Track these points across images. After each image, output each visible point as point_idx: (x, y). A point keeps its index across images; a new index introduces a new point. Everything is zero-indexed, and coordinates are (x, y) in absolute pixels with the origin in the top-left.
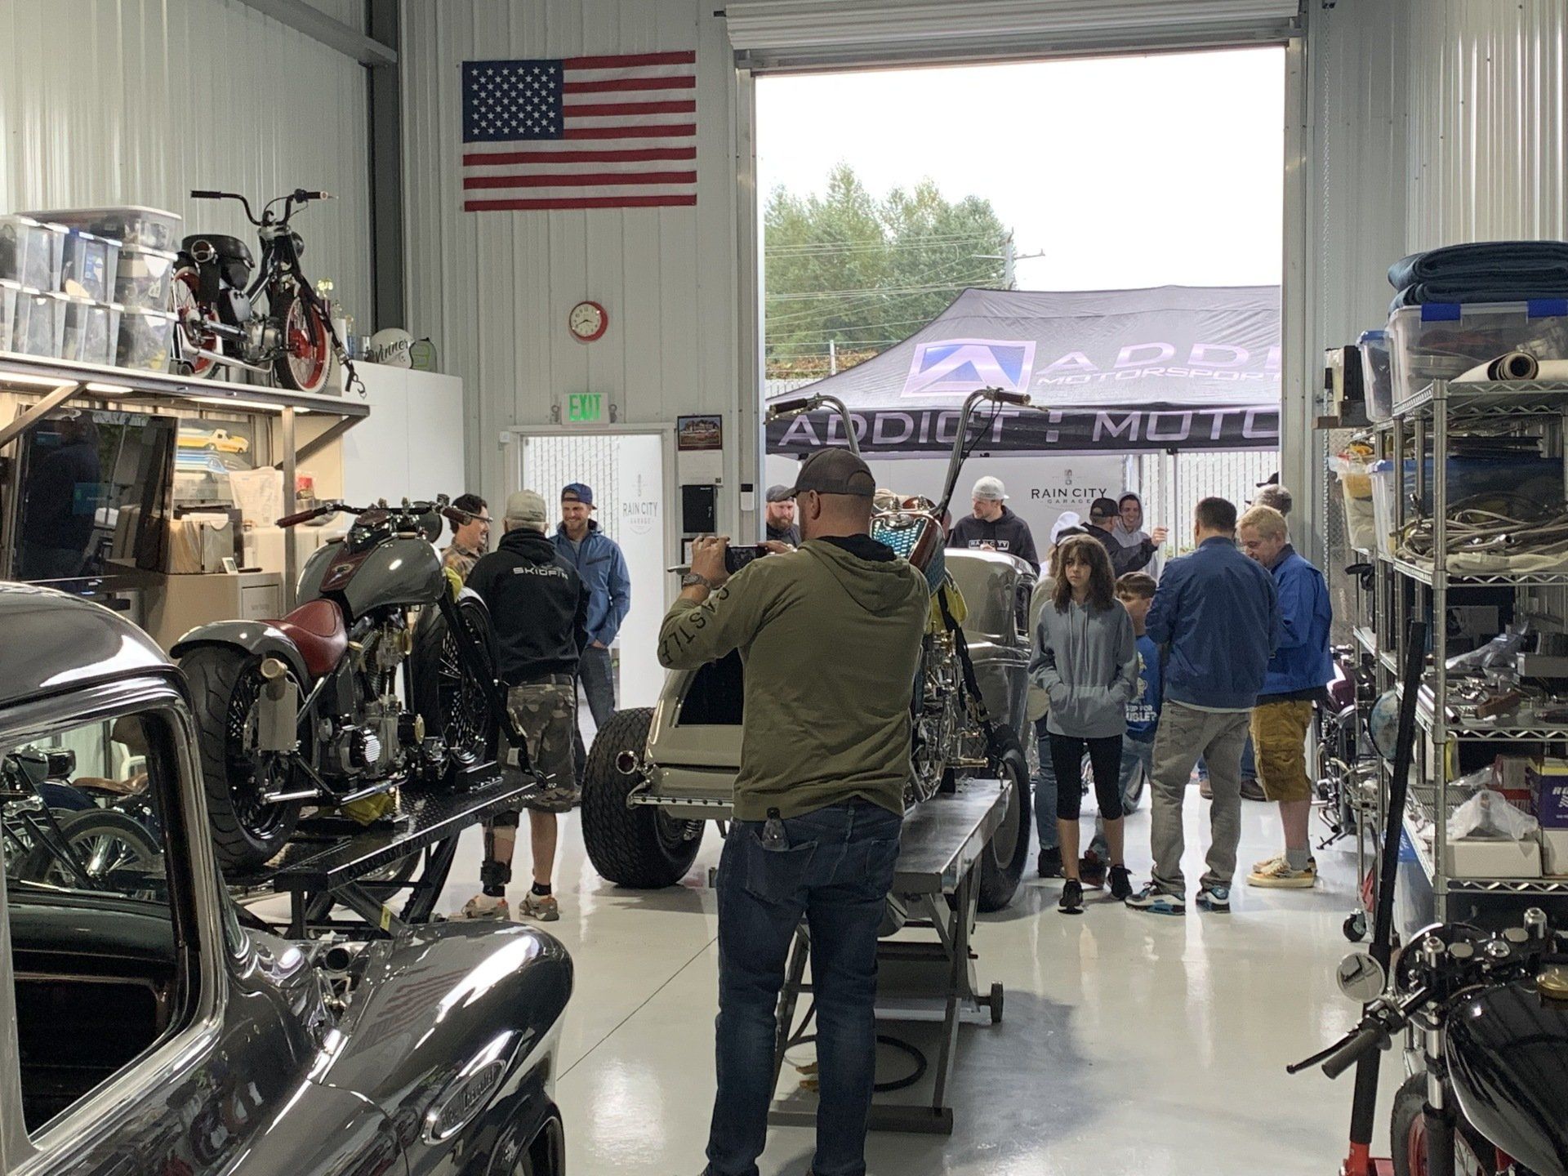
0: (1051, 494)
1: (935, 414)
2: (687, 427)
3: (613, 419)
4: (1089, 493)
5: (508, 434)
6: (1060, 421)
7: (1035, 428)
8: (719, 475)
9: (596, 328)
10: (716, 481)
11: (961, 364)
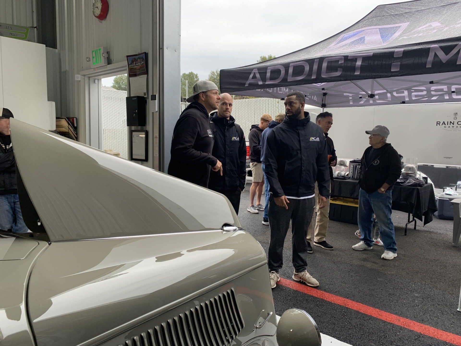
0: (446, 123)
1: (321, 60)
2: (133, 62)
3: (109, 62)
5: (79, 76)
6: (402, 56)
7: (384, 62)
8: (145, 91)
9: (100, 11)
10: (144, 94)
11: (358, 38)
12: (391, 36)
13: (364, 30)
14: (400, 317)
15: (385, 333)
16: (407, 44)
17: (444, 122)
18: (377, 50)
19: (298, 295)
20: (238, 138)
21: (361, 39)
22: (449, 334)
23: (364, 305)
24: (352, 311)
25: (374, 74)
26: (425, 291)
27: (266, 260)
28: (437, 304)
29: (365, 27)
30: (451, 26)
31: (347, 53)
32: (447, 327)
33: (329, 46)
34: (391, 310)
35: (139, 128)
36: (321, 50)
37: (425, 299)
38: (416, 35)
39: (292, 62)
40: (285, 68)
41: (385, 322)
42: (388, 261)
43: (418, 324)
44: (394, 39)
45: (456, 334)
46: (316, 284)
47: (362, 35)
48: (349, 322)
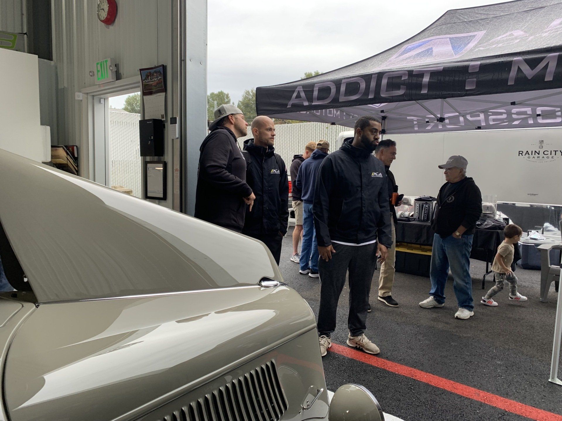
0: (530, 153)
1: (380, 75)
2: (147, 76)
3: (118, 76)
4: (553, 153)
5: (81, 94)
6: (478, 70)
7: (457, 79)
8: (163, 113)
9: (107, 14)
10: (162, 117)
11: (425, 49)
12: (465, 46)
13: (431, 40)
14: (479, 390)
15: (462, 411)
16: (485, 56)
17: (527, 151)
18: (447, 64)
19: (353, 364)
20: (279, 171)
21: (428, 50)
22: (540, 411)
23: (435, 376)
24: (421, 383)
25: (445, 93)
26: (508, 358)
27: (314, 323)
28: (524, 373)
29: (432, 36)
30: (537, 34)
31: (412, 67)
32: (537, 402)
33: (390, 59)
34: (468, 381)
35: (156, 158)
36: (380, 63)
37: (509, 367)
38: (494, 46)
39: (345, 78)
40: (336, 85)
41: (461, 397)
42: (463, 320)
43: (502, 398)
44: (468, 50)
45: (549, 411)
46: (376, 351)
47: (429, 45)
48: (417, 398)
